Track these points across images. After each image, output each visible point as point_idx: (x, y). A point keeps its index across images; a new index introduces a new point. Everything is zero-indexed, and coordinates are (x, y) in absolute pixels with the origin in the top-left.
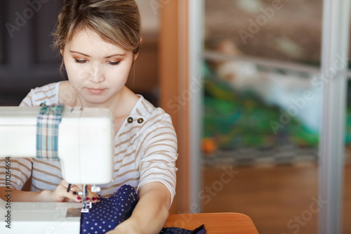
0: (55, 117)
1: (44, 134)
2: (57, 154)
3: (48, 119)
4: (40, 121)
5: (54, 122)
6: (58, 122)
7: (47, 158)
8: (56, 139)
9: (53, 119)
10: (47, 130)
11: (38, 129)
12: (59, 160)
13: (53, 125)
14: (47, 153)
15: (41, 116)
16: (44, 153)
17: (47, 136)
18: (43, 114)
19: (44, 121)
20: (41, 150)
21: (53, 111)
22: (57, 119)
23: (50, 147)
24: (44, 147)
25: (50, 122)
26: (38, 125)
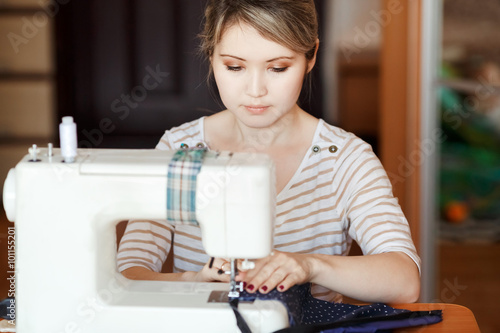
0: (192, 165)
1: (177, 187)
2: (194, 215)
3: (182, 167)
4: (173, 170)
5: (191, 172)
6: (196, 171)
7: (182, 220)
8: (193, 194)
9: (190, 168)
10: (181, 183)
11: (169, 181)
12: (198, 225)
13: (189, 176)
14: (181, 215)
15: (174, 163)
16: (176, 214)
17: (181, 191)
18: (176, 160)
19: (177, 171)
20: (173, 209)
21: (190, 157)
22: (194, 168)
23: (185, 206)
24: (176, 205)
25: (186, 172)
26: (170, 175)
